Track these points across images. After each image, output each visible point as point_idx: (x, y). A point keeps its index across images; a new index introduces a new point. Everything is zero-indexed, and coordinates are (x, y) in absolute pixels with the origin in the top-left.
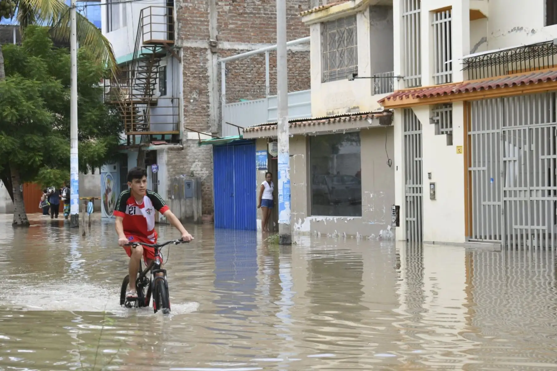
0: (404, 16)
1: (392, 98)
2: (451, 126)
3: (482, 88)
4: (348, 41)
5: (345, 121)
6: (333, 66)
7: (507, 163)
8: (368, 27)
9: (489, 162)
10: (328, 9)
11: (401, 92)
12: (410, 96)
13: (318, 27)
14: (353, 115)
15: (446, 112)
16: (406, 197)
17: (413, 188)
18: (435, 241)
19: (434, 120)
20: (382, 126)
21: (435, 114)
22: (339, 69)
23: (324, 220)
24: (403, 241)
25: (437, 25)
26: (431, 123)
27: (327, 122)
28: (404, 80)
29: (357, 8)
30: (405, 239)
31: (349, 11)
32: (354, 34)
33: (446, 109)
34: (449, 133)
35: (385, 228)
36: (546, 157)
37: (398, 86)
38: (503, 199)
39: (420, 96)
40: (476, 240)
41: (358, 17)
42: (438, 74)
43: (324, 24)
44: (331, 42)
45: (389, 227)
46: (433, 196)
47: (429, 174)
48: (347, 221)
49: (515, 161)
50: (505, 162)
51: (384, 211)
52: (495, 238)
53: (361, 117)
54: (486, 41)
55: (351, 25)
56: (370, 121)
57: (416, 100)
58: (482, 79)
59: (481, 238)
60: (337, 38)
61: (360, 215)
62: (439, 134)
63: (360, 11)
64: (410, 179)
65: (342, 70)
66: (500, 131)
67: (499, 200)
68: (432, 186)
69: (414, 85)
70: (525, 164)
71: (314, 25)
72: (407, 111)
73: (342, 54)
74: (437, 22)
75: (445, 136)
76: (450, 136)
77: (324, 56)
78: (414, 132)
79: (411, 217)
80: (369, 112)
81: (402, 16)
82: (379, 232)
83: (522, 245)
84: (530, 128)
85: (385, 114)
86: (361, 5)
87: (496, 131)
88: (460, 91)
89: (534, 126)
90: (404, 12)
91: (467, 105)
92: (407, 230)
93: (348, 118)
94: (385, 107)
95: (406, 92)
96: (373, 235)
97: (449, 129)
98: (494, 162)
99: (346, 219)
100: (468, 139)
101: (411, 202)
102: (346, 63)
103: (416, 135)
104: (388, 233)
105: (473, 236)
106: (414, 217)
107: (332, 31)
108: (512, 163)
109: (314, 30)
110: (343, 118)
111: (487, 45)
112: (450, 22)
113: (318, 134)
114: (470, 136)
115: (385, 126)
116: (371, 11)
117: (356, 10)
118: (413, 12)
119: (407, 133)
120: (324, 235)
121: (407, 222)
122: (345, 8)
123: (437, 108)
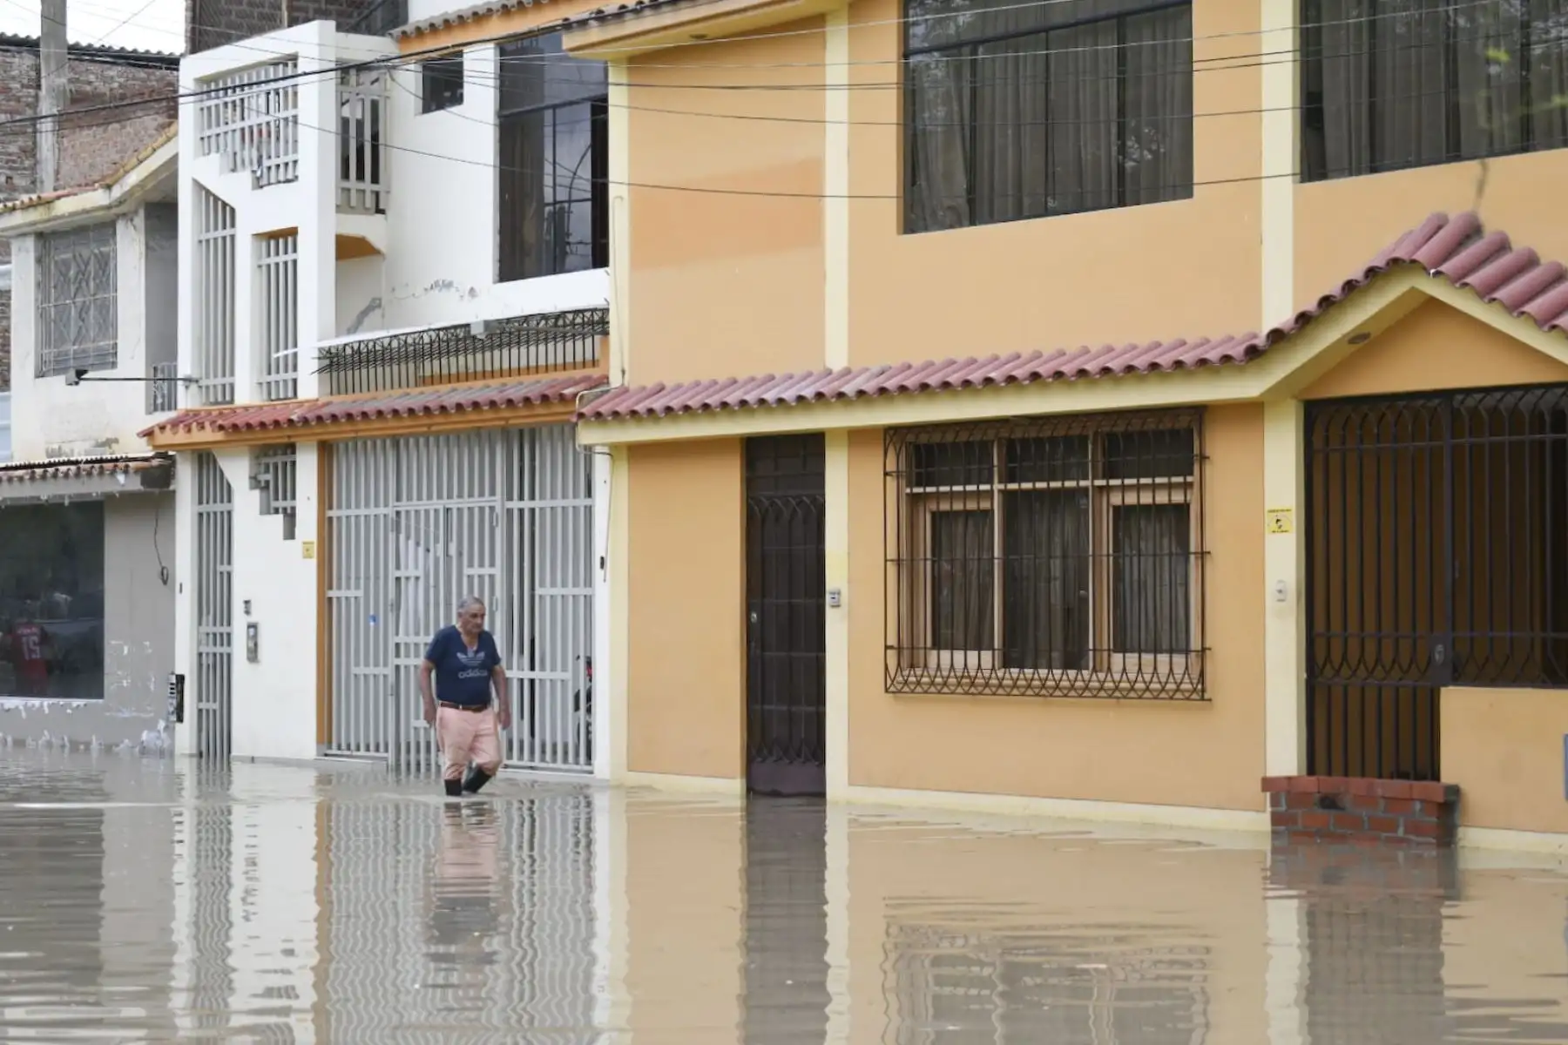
0: (200, 242)
1: (169, 427)
2: (294, 497)
3: (350, 416)
4: (98, 281)
5: (66, 475)
6: (62, 340)
7: (403, 581)
8: (141, 254)
9: (367, 578)
10: (52, 205)
11: (191, 414)
12: (207, 424)
13: (30, 243)
14: (87, 462)
15: (285, 464)
16: (200, 655)
17: (215, 635)
18: (256, 755)
19: (259, 482)
20: (149, 490)
21: (262, 468)
22: (76, 347)
23: (21, 708)
24: (191, 756)
25: (269, 266)
26: (252, 488)
27: (27, 477)
28: (200, 387)
29: (117, 206)
30: (195, 751)
31: (101, 213)
32: (112, 265)
33: (285, 458)
34: (289, 511)
35: (151, 726)
36: (476, 571)
37: (187, 400)
38: (393, 661)
39: (227, 427)
40: (339, 752)
41: (121, 226)
42: (269, 378)
43: (45, 238)
44: (59, 280)
45: (162, 724)
46: (253, 654)
47: (247, 602)
48: (72, 709)
49: (417, 578)
50: (398, 579)
51: (152, 687)
52: (377, 750)
53: (101, 468)
54: (379, 306)
55: (105, 246)
56: (121, 478)
57: (220, 436)
58: (358, 395)
59: (349, 748)
60: (72, 273)
61: (100, 695)
62: (269, 513)
63: (124, 215)
64: (208, 613)
65: (84, 351)
66: (390, 511)
67: (386, 665)
68: (252, 630)
69: (220, 399)
70: (436, 586)
71: (21, 239)
72: (205, 459)
73: (83, 312)
74: (268, 261)
75: (280, 517)
76: (290, 517)
77: (42, 314)
78: (219, 507)
79: (208, 701)
80: (122, 458)
81: (196, 240)
82: (140, 735)
83: (428, 764)
84: (447, 506)
85: (155, 462)
86: (125, 201)
87: (382, 511)
88: (305, 421)
89: (454, 504)
90: (201, 232)
91: (326, 451)
92: (200, 730)
93: (73, 468)
94: (155, 447)
95: (203, 414)
96: (127, 741)
97: (288, 504)
98: (377, 578)
99: (70, 704)
100: (326, 525)
101: (208, 666)
102: (92, 334)
103: (222, 513)
104: (158, 738)
105: (334, 745)
106: (215, 701)
107: (63, 256)
108: (412, 581)
109: (20, 250)
110: (63, 468)
111: (383, 316)
112: (295, 262)
113: (9, 503)
114: (330, 519)
115: (157, 491)
116: (148, 217)
117: (115, 211)
118: (220, 233)
119: (204, 508)
120: (19, 743)
121: (200, 711)
122: (88, 206)
123: (266, 455)
